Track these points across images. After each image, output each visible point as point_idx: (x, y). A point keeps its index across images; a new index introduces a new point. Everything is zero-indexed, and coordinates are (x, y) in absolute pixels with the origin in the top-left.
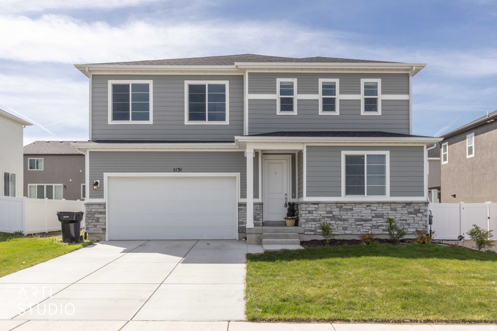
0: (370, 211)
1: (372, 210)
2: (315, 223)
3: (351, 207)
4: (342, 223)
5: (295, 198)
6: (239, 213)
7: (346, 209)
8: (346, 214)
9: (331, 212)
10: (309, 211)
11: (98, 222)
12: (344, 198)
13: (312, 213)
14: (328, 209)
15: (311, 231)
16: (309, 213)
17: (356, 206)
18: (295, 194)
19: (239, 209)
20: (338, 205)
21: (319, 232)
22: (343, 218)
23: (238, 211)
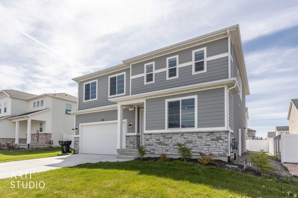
0: (183, 139)
1: (185, 138)
2: (150, 146)
3: (170, 136)
4: (165, 147)
6: (126, 141)
7: (168, 137)
8: (168, 141)
9: (159, 140)
10: (147, 139)
11: (77, 145)
12: (167, 130)
13: (149, 141)
14: (157, 138)
15: (148, 151)
16: (147, 141)
17: (174, 135)
19: (126, 139)
20: (163, 135)
21: (152, 152)
22: (166, 143)
23: (126, 140)
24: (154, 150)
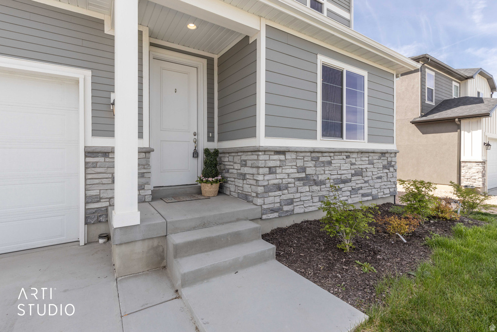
0: (348, 166)
1: (352, 164)
2: (279, 193)
3: (329, 159)
4: (318, 188)
5: (213, 141)
6: (86, 174)
7: (323, 162)
8: (322, 172)
9: (303, 169)
10: (270, 168)
12: (322, 143)
13: (275, 173)
14: (300, 163)
15: (273, 211)
16: (270, 173)
17: (336, 157)
18: (213, 133)
19: (86, 163)
20: (313, 155)
21: (287, 211)
22: (319, 179)
23: (86, 168)
24: (291, 202)
